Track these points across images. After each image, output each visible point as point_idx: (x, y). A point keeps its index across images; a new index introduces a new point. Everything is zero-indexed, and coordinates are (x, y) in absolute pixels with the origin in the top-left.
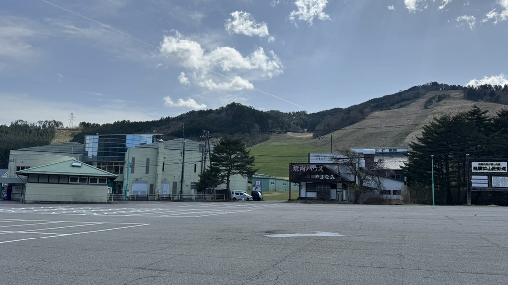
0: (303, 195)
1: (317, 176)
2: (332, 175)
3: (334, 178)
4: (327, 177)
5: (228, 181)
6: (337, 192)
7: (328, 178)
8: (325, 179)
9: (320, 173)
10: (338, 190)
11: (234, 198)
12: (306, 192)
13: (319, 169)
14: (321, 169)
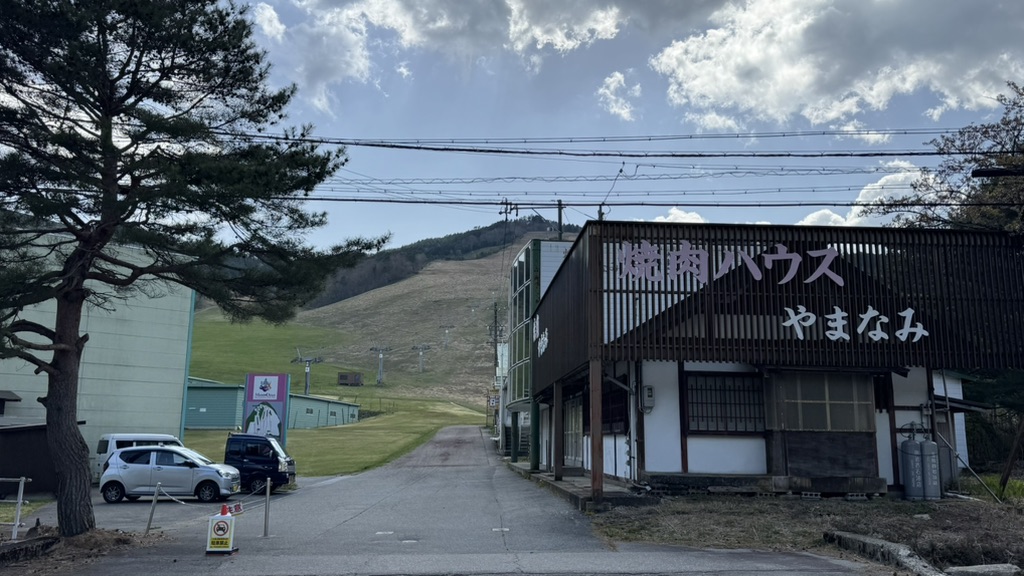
0: (663, 456)
1: (799, 320)
2: (908, 313)
3: (920, 331)
4: (873, 326)
5: (68, 344)
6: (894, 431)
7: (878, 335)
8: (858, 343)
9: (820, 300)
10: (903, 419)
11: (114, 485)
12: (686, 432)
13: (810, 265)
14: (823, 269)
